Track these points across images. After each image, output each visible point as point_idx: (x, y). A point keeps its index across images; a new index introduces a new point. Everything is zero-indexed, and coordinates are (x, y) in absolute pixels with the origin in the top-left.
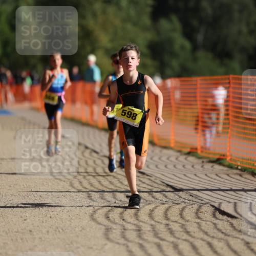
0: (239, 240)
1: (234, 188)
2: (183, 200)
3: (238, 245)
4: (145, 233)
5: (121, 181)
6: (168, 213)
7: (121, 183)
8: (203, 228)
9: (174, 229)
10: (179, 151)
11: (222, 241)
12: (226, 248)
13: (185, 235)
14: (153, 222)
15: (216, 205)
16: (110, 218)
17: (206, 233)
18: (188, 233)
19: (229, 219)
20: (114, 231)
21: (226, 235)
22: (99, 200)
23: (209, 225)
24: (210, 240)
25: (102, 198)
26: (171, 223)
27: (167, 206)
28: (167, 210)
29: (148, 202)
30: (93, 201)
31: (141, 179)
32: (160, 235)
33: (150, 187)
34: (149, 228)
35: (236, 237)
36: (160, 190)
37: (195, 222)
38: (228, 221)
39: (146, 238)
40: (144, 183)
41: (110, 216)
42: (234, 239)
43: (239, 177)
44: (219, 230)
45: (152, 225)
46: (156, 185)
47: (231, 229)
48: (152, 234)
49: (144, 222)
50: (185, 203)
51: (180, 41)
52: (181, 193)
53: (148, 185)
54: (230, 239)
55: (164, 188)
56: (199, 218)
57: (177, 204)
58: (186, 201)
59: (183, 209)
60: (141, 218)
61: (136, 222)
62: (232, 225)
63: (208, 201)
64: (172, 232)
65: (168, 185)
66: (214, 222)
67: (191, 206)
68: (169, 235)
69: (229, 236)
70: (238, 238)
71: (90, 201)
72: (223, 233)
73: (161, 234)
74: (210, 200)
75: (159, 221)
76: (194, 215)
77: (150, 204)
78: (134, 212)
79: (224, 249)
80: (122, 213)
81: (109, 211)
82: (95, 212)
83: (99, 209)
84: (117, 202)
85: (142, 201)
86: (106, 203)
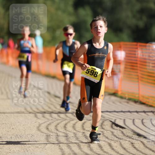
0: (127, 142)
1: (124, 110)
3: (127, 144)
4: (70, 138)
6: (84, 126)
7: (56, 108)
8: (105, 135)
11: (117, 142)
12: (119, 146)
14: (75, 131)
15: (113, 121)
16: (49, 129)
17: (107, 138)
19: (121, 129)
20: (51, 137)
21: (119, 139)
23: (108, 133)
24: (109, 141)
25: (44, 117)
26: (86, 132)
28: (83, 124)
29: (72, 119)
30: (39, 119)
32: (79, 139)
34: (73, 135)
37: (100, 131)
38: (120, 130)
39: (71, 141)
41: (49, 128)
43: (126, 104)
45: (74, 133)
47: (122, 135)
48: (74, 138)
49: (70, 131)
54: (121, 141)
56: (103, 128)
57: (90, 120)
60: (67, 129)
61: (65, 131)
62: (123, 132)
63: (108, 118)
66: (112, 131)
68: (85, 139)
69: (121, 139)
70: (126, 140)
71: (37, 119)
72: (117, 137)
74: (109, 118)
75: (78, 130)
76: (100, 127)
77: (73, 120)
78: (63, 125)
79: (118, 147)
80: (56, 126)
81: (49, 125)
82: (40, 125)
83: (42, 124)
84: (53, 119)
85: (68, 118)
86: (46, 120)
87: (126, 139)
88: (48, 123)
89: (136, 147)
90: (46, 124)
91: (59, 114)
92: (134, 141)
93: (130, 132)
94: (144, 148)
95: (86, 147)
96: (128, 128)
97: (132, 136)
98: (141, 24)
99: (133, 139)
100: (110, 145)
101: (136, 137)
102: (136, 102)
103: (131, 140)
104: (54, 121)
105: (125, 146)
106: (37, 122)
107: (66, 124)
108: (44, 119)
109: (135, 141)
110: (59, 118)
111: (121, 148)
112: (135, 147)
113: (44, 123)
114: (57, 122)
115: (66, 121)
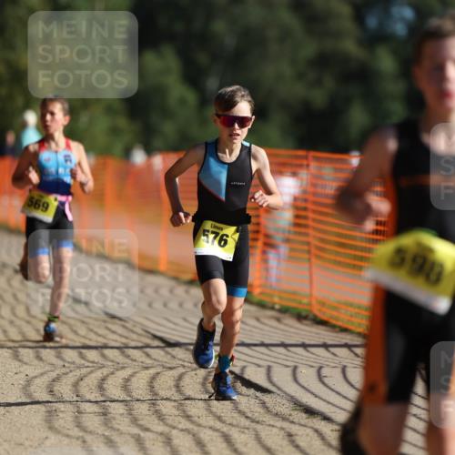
0: (275, 430)
1: (267, 341)
2: (181, 362)
3: (274, 438)
4: (114, 419)
5: (75, 328)
6: (155, 384)
7: (75, 333)
8: (214, 409)
9: (164, 411)
10: (176, 279)
11: (246, 431)
12: (252, 443)
13: (183, 420)
15: (237, 370)
16: (55, 393)
17: (219, 418)
18: (188, 417)
19: (258, 394)
20: (61, 415)
21: (253, 421)
22: (36, 362)
23: (224, 404)
24: (225, 429)
25: (39, 358)
26: (160, 402)
27: (152, 371)
28: (153, 378)
29: (120, 365)
30: (26, 364)
31: (110, 326)
33: (124, 340)
35: (269, 425)
36: (140, 345)
37: (201, 399)
38: (256, 398)
39: (116, 426)
40: (114, 332)
41: (57, 388)
42: (267, 428)
43: (274, 323)
44: (242, 413)
46: (135, 336)
47: (262, 411)
48: (127, 420)
50: (184, 366)
51: (178, 91)
52: (177, 349)
53: (121, 336)
54: (259, 427)
55: (148, 341)
56: (207, 392)
57: (171, 368)
58: (186, 364)
59: (180, 377)
60: (107, 393)
62: (263, 403)
64: (161, 417)
65: (155, 337)
67: (194, 372)
68: (157, 421)
69: (258, 422)
70: (273, 426)
71: (20, 364)
72: (247, 417)
73: (142, 420)
75: (139, 397)
76: (199, 387)
77: (123, 368)
78: (96, 382)
79: (249, 445)
80: (76, 385)
81: (54, 381)
82: (29, 382)
83: (36, 377)
84: (66, 365)
85: (110, 363)
86: (47, 368)
87: (272, 423)
88: (54, 375)
89: (302, 444)
90: (46, 379)
91: (83, 351)
92: (294, 429)
93: (284, 402)
94: (323, 447)
95: (161, 444)
96: (279, 392)
97: (290, 415)
98: (319, 97)
99: (292, 422)
100: (227, 439)
101: (300, 416)
102: (300, 317)
103: (286, 425)
104: (71, 371)
105: (269, 443)
106: (20, 372)
107: (103, 380)
108: (41, 364)
109: (297, 427)
110: (83, 362)
111: (258, 447)
112: (297, 447)
113: (42, 374)
114: (78, 373)
115: (105, 371)
